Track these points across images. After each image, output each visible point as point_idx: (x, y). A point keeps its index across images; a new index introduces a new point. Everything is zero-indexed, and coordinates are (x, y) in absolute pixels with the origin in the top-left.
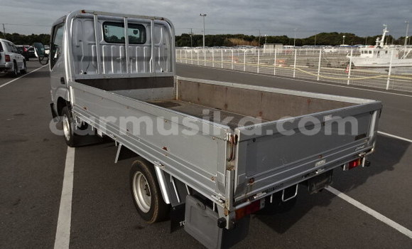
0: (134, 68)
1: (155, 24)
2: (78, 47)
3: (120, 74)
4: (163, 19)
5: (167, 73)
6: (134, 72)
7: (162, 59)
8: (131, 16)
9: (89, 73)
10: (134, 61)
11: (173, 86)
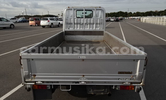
0: (87, 27)
1: (96, 9)
2: (67, 19)
3: (82, 29)
4: (100, 7)
5: (101, 30)
6: (87, 29)
7: (99, 24)
8: (86, 7)
9: (70, 29)
10: (87, 25)
11: (103, 35)
